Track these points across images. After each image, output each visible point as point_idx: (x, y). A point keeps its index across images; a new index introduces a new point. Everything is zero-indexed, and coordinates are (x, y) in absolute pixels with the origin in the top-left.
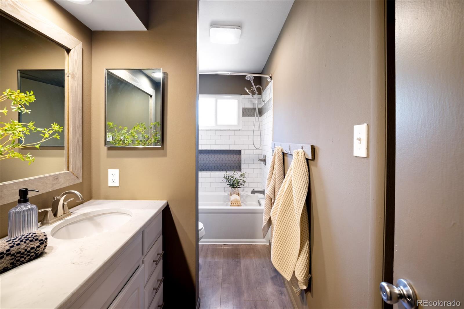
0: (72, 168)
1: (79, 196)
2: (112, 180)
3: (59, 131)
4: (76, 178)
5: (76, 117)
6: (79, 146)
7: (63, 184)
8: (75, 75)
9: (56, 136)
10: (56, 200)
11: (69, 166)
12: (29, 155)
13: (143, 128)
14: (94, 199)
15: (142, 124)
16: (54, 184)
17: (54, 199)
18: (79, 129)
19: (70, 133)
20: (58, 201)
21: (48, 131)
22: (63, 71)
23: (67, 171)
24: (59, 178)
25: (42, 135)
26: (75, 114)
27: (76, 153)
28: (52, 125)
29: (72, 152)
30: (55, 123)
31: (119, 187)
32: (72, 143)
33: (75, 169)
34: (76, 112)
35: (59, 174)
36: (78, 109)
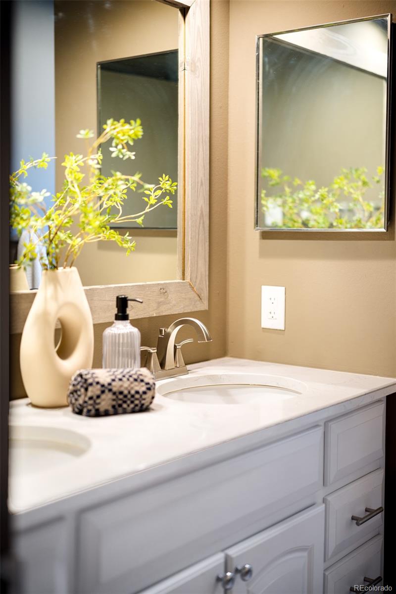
0: (191, 275)
1: (203, 331)
2: (270, 313)
3: (170, 190)
4: (197, 298)
5: (198, 161)
6: (204, 227)
7: (175, 305)
8: (198, 64)
9: (167, 201)
10: (163, 334)
11: (184, 270)
12: (128, 236)
13: (360, 183)
14: (232, 356)
15: (357, 170)
16: (161, 302)
17: (161, 331)
18: (204, 187)
19: (188, 197)
20: (168, 336)
21: (154, 192)
22: (174, 53)
23: (182, 281)
24: (169, 291)
25: (146, 199)
26: (197, 153)
27: (198, 242)
28: (160, 179)
29: (191, 238)
30: (164, 175)
31: (284, 331)
32: (191, 219)
33: (196, 277)
34: (199, 149)
35: (169, 283)
36: (203, 142)
